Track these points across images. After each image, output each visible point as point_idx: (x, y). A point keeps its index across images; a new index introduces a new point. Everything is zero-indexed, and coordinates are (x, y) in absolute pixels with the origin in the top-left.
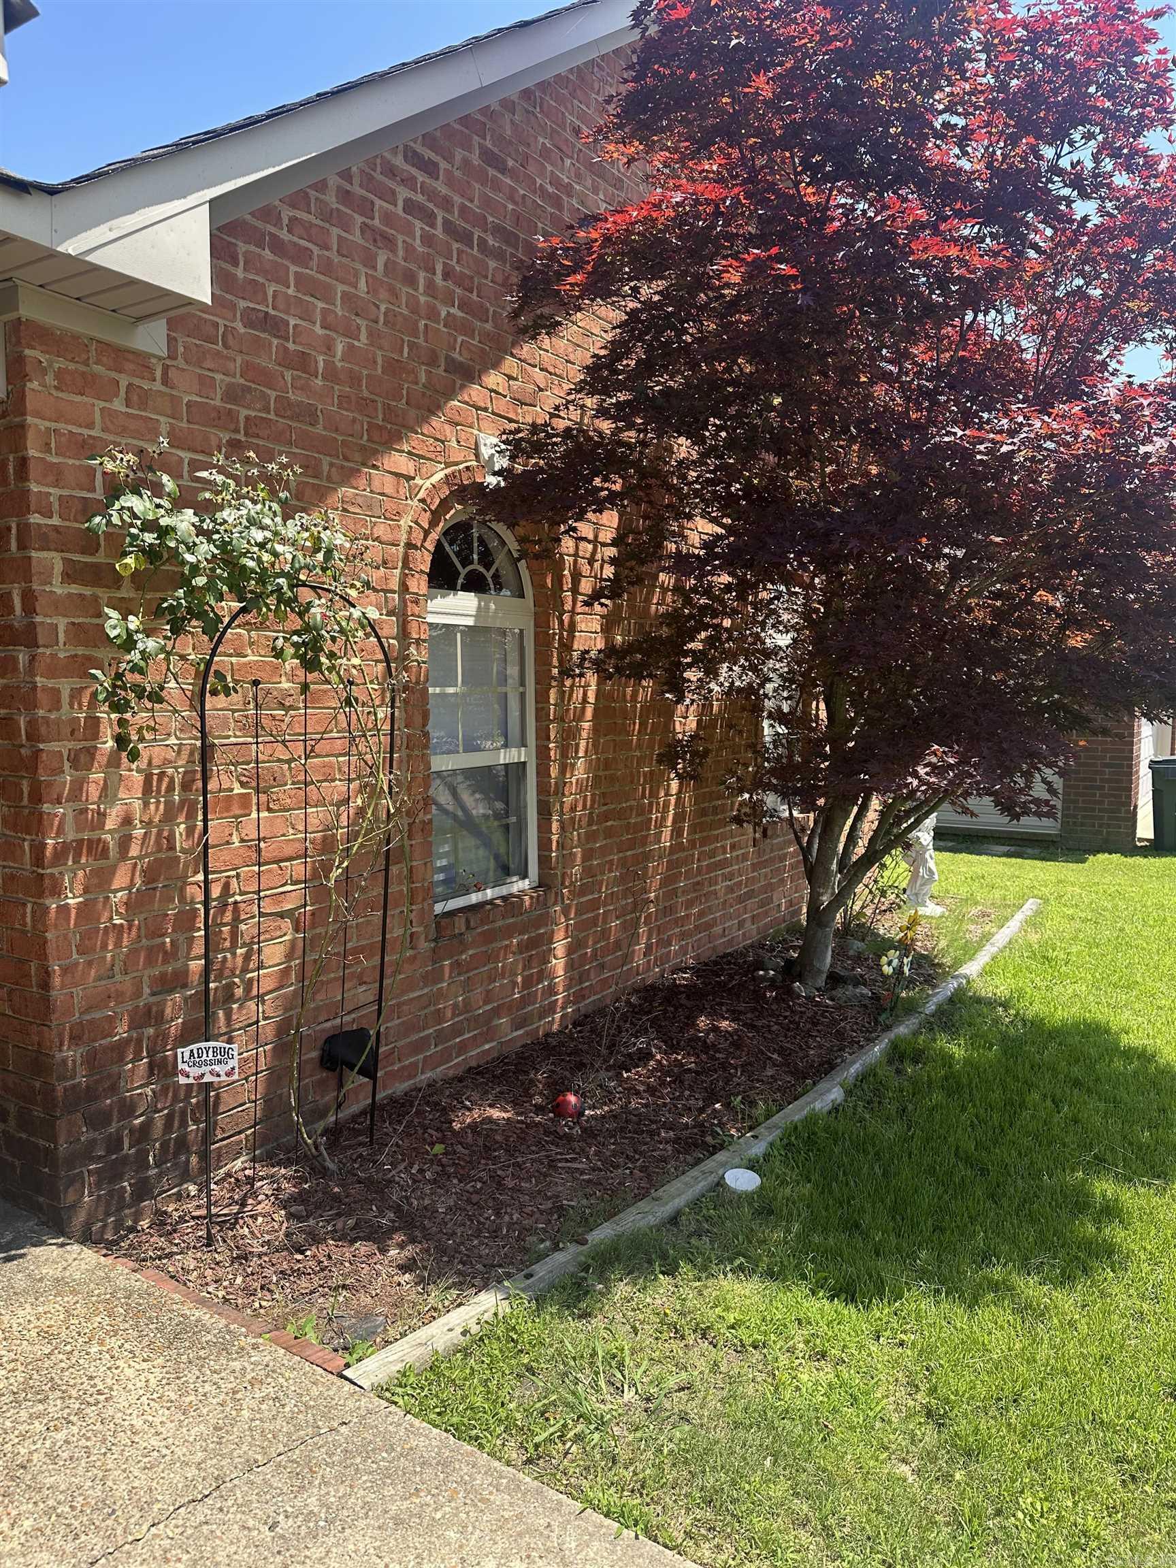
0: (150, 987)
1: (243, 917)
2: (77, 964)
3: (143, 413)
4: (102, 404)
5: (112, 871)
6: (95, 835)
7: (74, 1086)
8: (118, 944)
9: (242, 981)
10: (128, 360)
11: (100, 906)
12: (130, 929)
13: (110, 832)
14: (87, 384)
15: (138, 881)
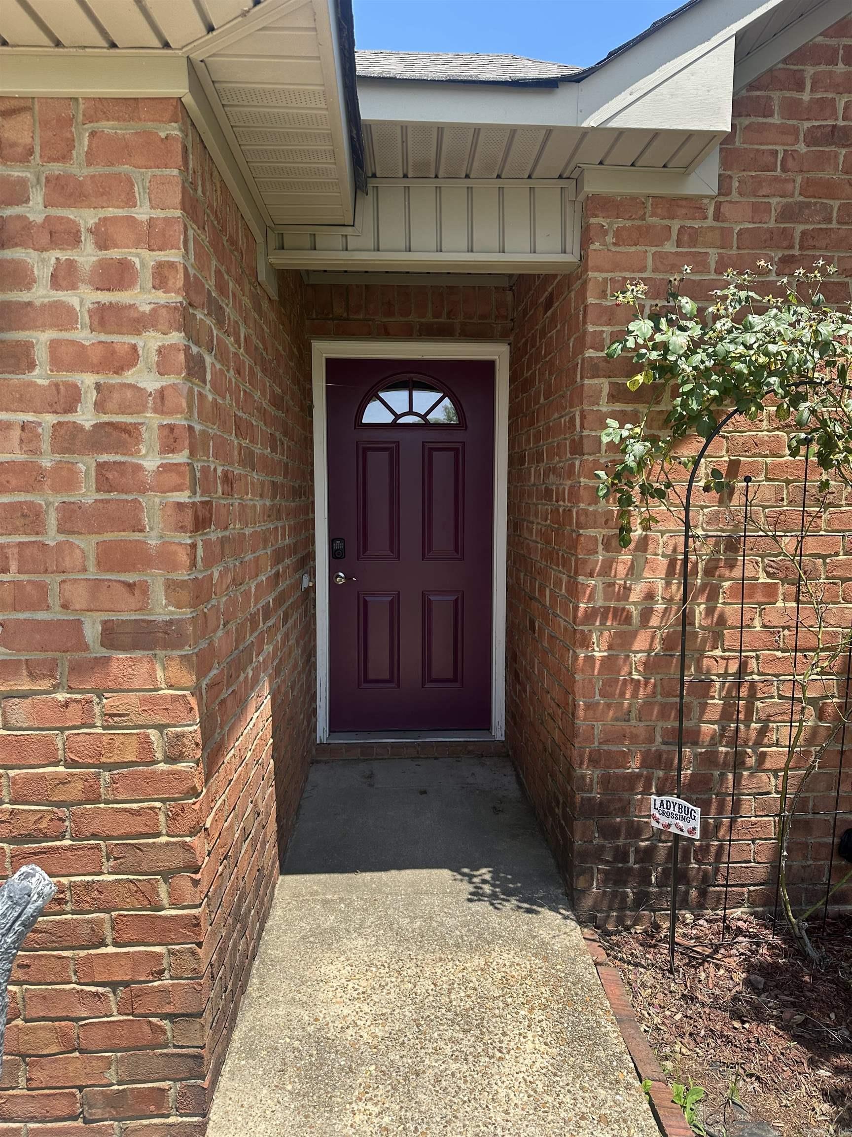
0: (662, 736)
1: (759, 695)
2: (598, 704)
3: (693, 250)
4: (654, 249)
5: (634, 634)
6: (621, 604)
7: (590, 799)
8: (635, 695)
9: (754, 752)
10: (681, 206)
11: (621, 662)
12: (646, 684)
13: (634, 603)
14: (643, 235)
15: (657, 646)
